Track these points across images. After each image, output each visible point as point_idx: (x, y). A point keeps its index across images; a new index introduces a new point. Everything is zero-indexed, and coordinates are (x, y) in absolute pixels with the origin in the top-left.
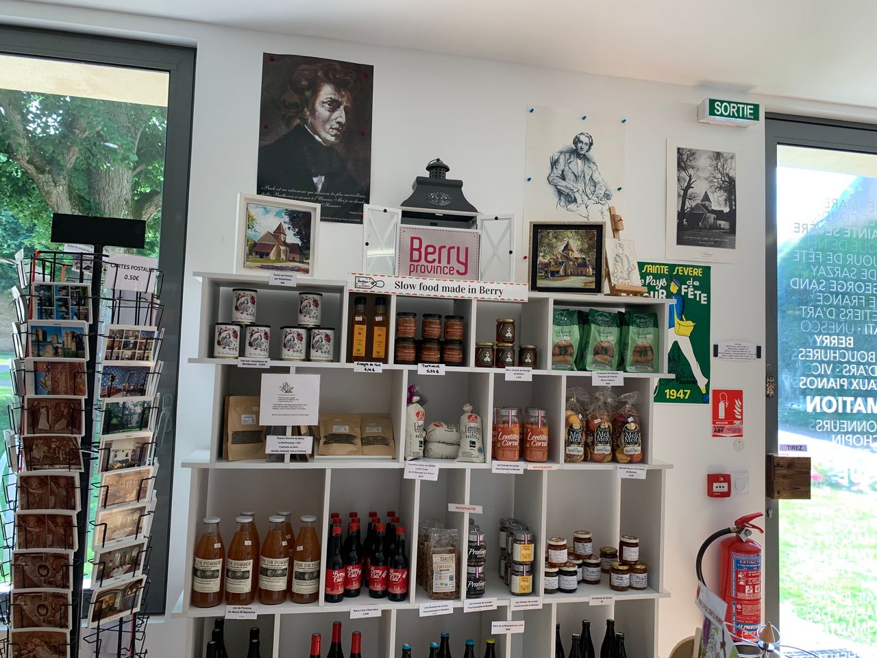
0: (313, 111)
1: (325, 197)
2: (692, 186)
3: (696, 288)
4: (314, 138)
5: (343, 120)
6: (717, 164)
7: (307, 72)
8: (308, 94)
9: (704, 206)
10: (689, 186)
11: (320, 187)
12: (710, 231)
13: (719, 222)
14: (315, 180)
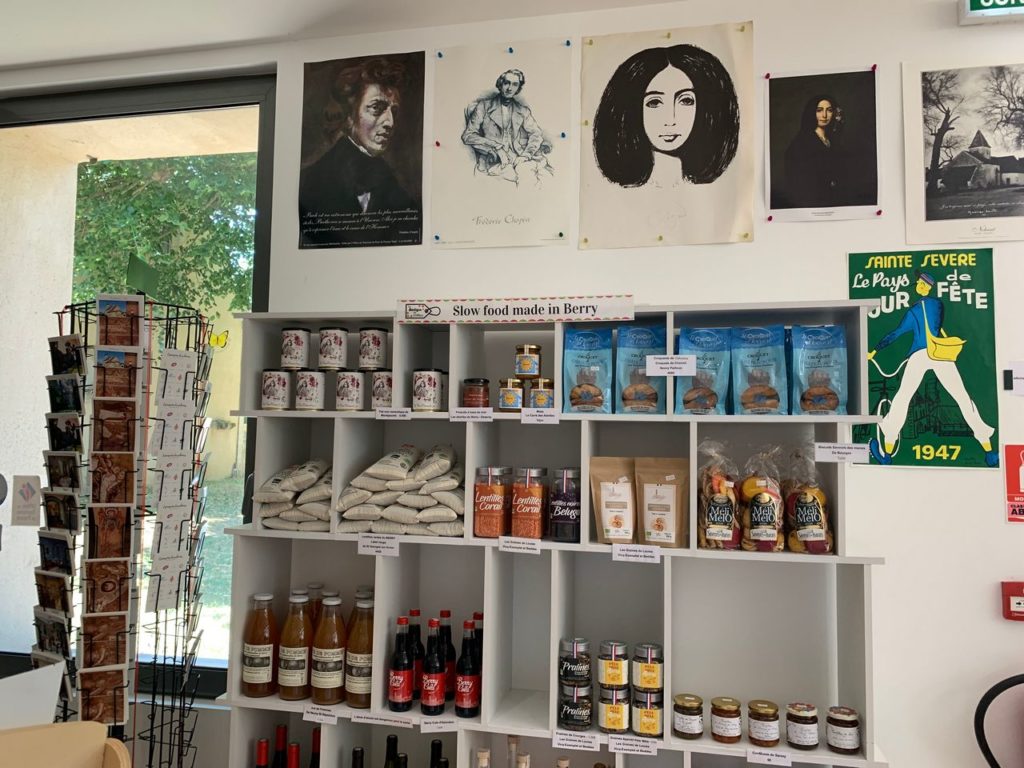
0: (357, 119)
1: (371, 217)
2: (951, 126)
3: (963, 285)
4: (358, 150)
5: (390, 123)
6: (999, 86)
7: (349, 76)
8: (351, 100)
9: (977, 154)
10: (946, 127)
11: (366, 206)
12: (990, 192)
13: (1005, 176)
14: (360, 198)
